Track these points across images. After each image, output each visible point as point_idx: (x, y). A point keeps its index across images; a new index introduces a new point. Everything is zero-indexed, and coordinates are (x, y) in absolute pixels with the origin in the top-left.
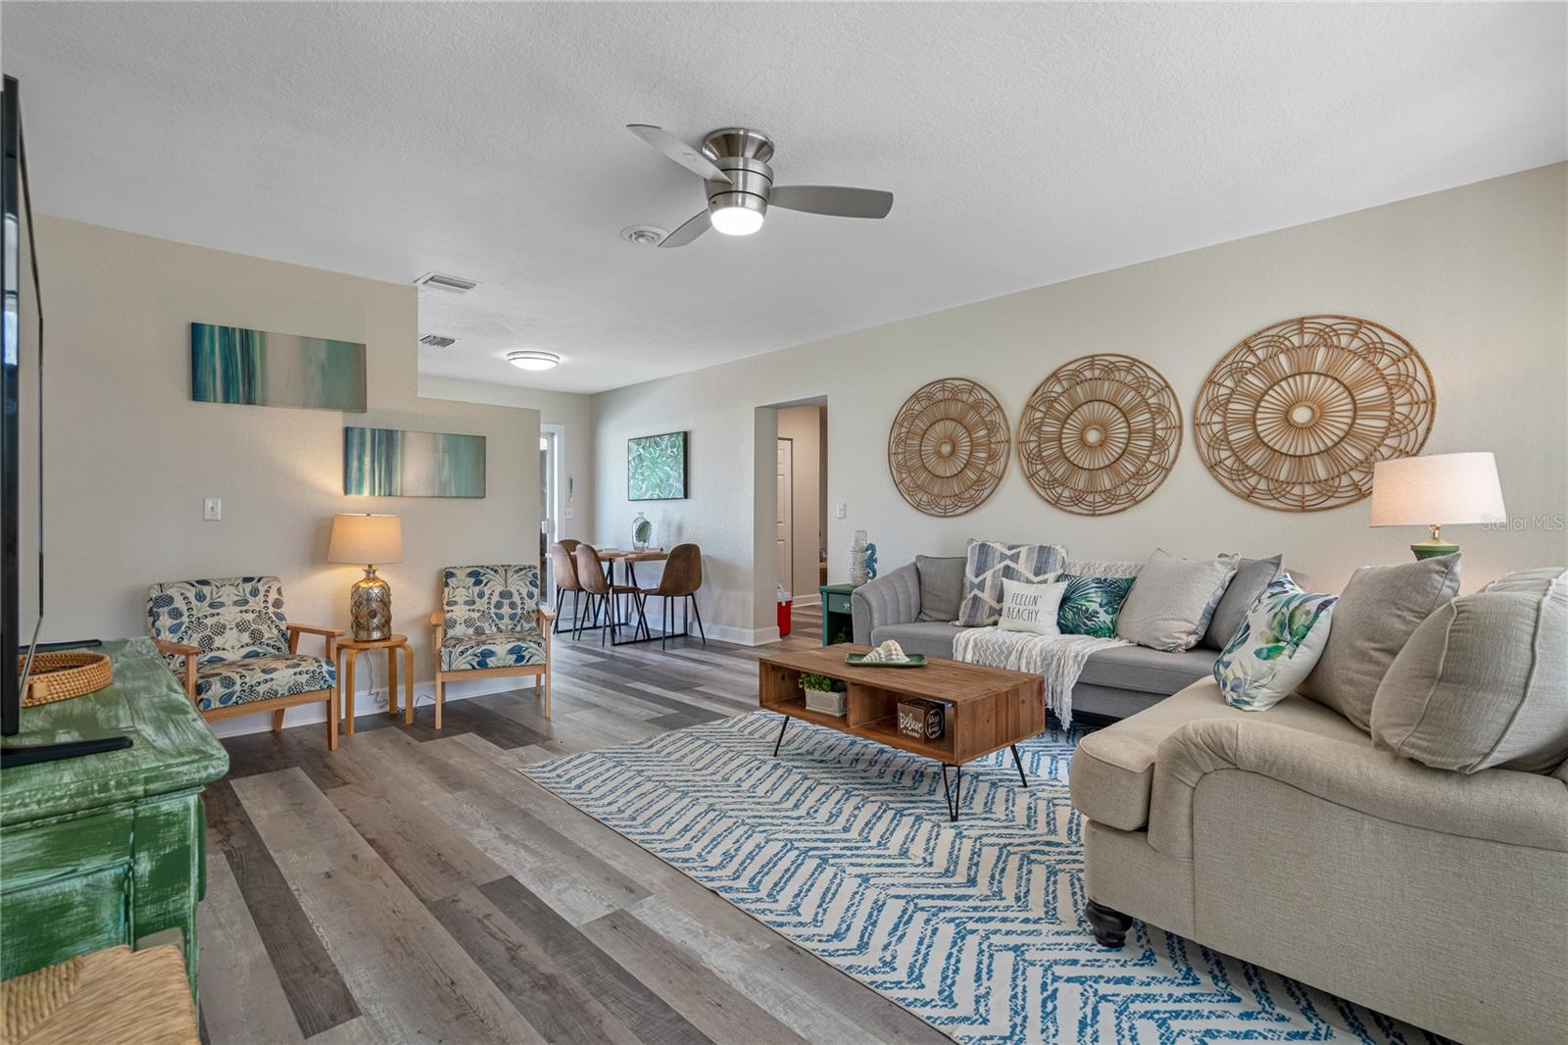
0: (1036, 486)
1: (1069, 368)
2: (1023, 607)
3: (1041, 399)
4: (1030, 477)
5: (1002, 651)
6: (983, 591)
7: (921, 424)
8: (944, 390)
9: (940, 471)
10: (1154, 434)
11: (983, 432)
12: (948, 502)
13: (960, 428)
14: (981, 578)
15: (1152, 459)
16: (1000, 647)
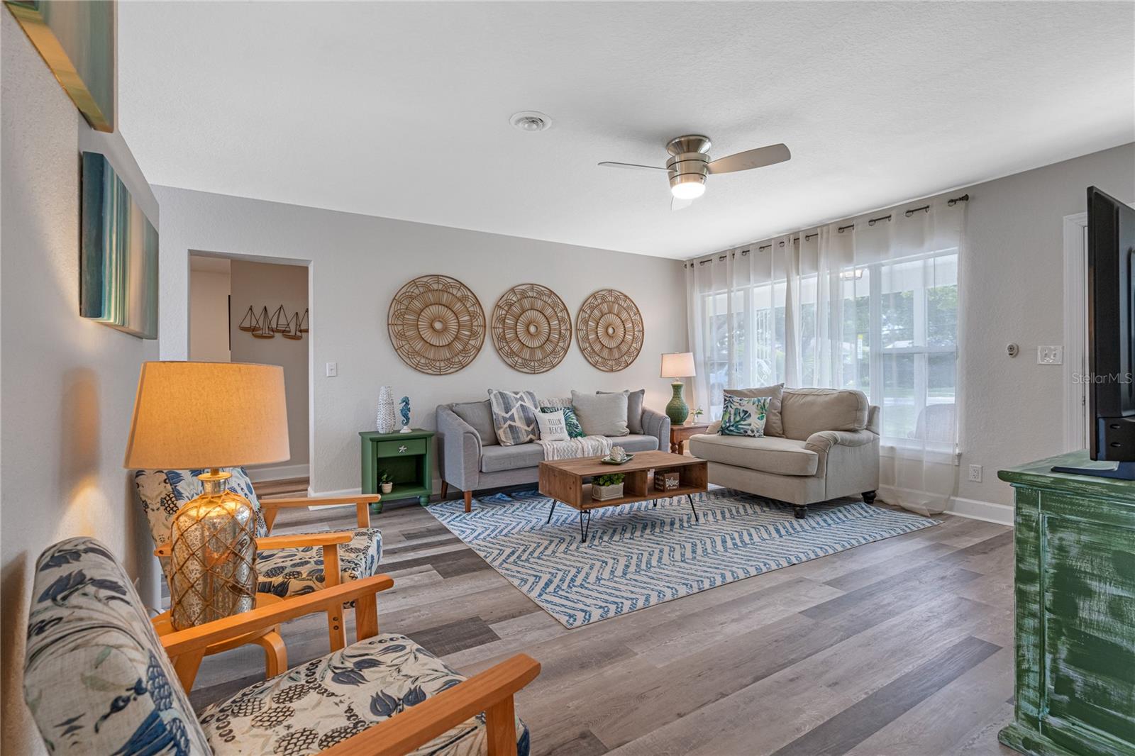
0: (502, 355)
1: (520, 287)
2: (556, 427)
3: (504, 304)
4: (499, 350)
5: (573, 451)
6: (514, 421)
7: (417, 304)
8: (438, 283)
9: (435, 341)
10: (560, 332)
11: (467, 318)
12: (442, 364)
13: (449, 312)
14: (510, 414)
15: (560, 344)
16: (571, 449)
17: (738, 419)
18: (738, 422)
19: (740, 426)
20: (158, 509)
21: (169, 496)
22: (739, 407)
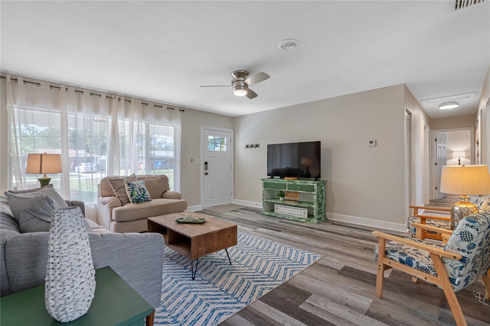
17: (142, 193)
18: (143, 194)
19: (145, 197)
20: (457, 235)
21: (466, 232)
22: (140, 187)
